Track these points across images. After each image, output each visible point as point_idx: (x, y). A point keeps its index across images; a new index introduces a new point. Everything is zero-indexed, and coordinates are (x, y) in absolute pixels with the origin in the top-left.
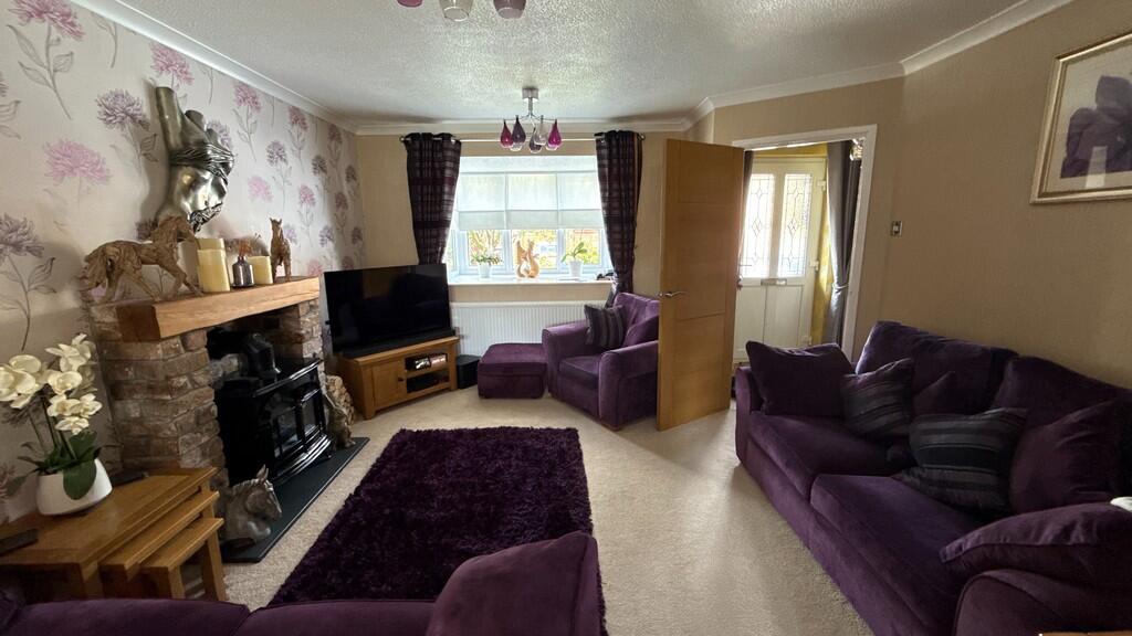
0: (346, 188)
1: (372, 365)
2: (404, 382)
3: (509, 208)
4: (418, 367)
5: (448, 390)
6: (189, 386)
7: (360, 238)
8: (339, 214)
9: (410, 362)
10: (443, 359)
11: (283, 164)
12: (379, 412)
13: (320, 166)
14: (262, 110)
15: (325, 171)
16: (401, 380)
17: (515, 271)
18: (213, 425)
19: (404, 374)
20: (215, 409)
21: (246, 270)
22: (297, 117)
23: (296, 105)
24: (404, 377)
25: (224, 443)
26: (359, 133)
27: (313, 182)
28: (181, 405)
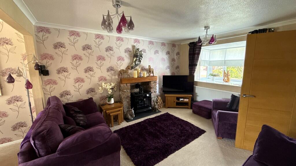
0: (175, 57)
1: (168, 97)
2: (175, 103)
3: (226, 59)
4: (180, 100)
5: (188, 108)
6: (126, 91)
7: (178, 68)
8: (172, 63)
9: (178, 99)
10: (188, 100)
11: (158, 54)
12: (168, 108)
13: (168, 53)
14: (154, 45)
15: (169, 54)
16: (174, 102)
17: (223, 79)
18: (129, 98)
19: (176, 101)
20: (130, 96)
21: (141, 74)
22: (163, 44)
23: (163, 42)
24: (175, 101)
25: (131, 102)
26: (182, 44)
27: (166, 57)
28: (125, 94)
